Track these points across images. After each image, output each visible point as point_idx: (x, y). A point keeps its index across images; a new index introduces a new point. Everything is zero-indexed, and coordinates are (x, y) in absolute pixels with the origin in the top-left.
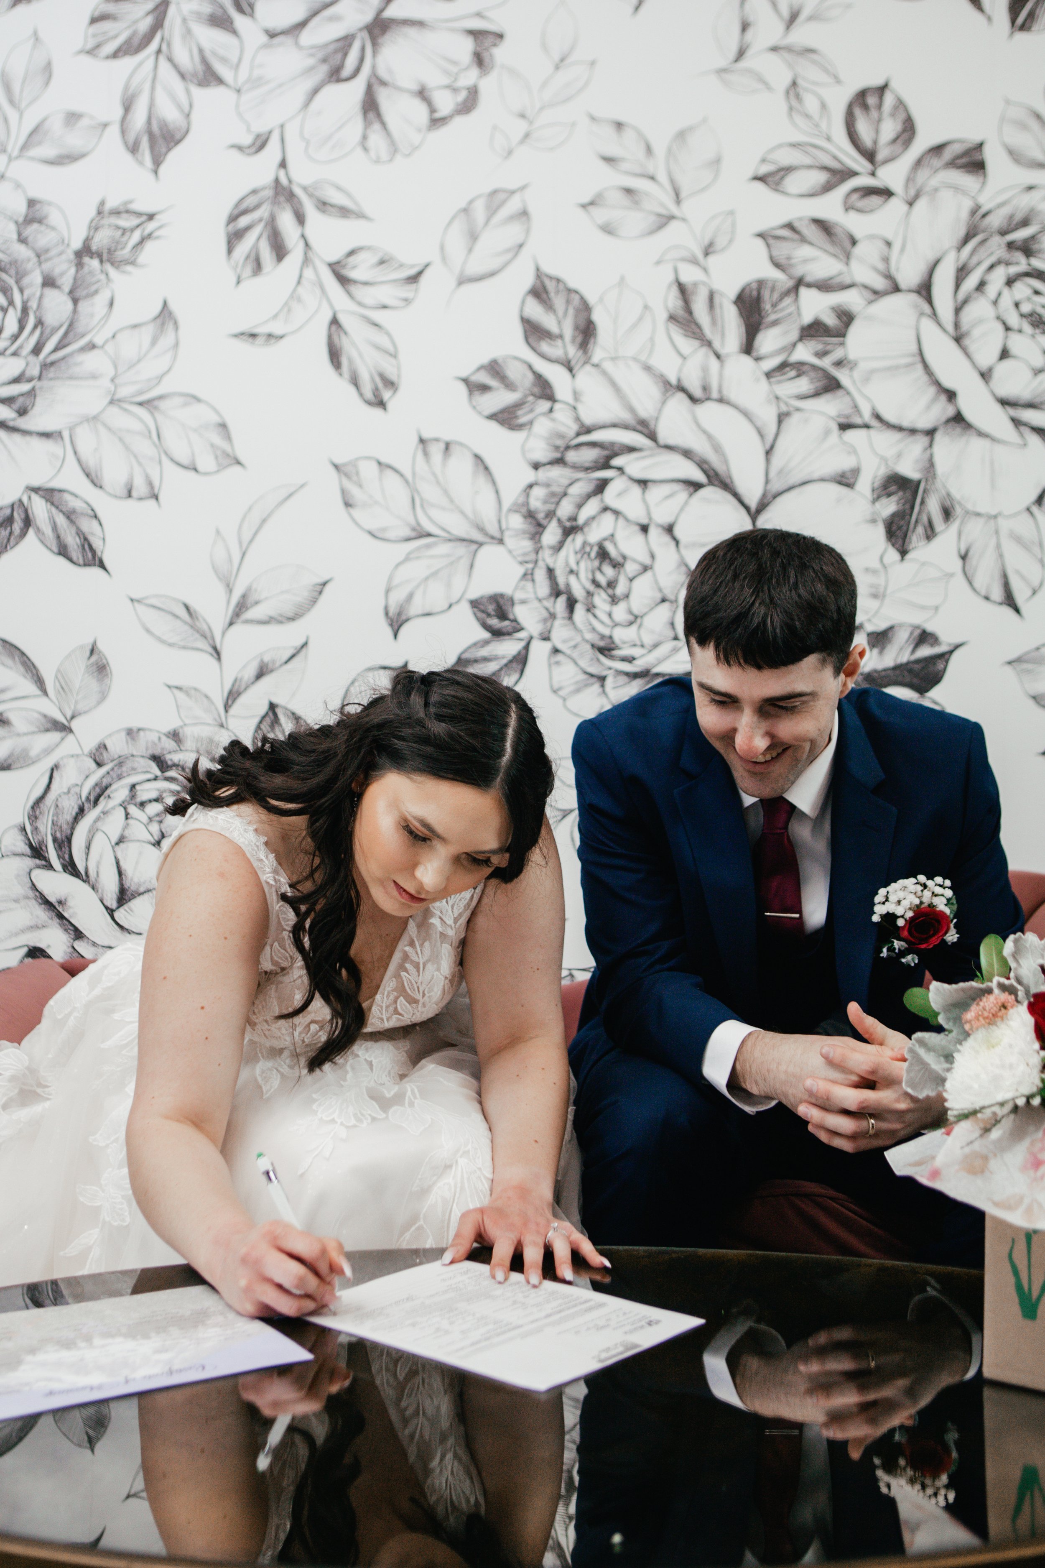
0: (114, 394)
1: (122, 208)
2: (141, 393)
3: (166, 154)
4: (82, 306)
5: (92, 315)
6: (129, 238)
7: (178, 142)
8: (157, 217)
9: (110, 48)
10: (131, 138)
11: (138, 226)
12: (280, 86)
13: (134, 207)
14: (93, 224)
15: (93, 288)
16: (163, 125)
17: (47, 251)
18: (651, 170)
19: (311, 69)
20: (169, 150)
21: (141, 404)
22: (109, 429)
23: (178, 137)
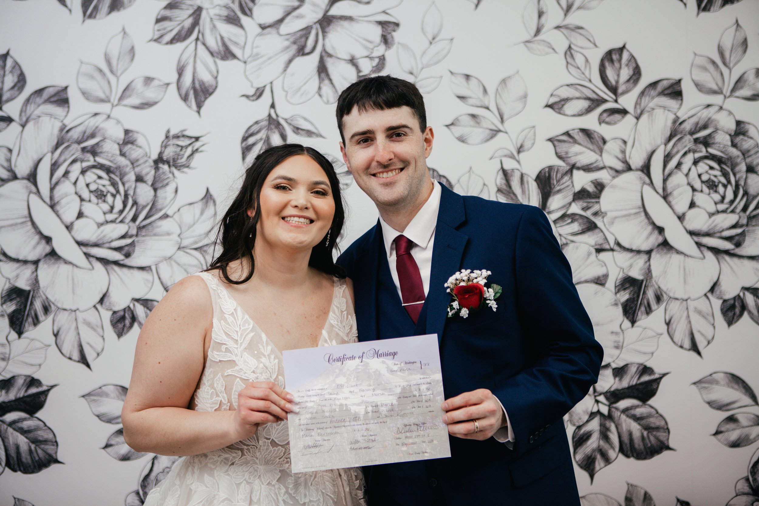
0: (181, 243)
1: (180, 134)
2: (196, 243)
3: (204, 101)
4: (160, 193)
5: (166, 198)
6: (185, 152)
7: (211, 94)
8: (201, 139)
9: (168, 37)
10: (183, 92)
11: (190, 144)
12: (270, 58)
13: (187, 133)
14: (164, 144)
15: (165, 182)
16: (202, 83)
17: (137, 160)
18: (487, 103)
19: (288, 47)
20: (206, 98)
21: (196, 249)
22: (179, 264)
23: (211, 90)
